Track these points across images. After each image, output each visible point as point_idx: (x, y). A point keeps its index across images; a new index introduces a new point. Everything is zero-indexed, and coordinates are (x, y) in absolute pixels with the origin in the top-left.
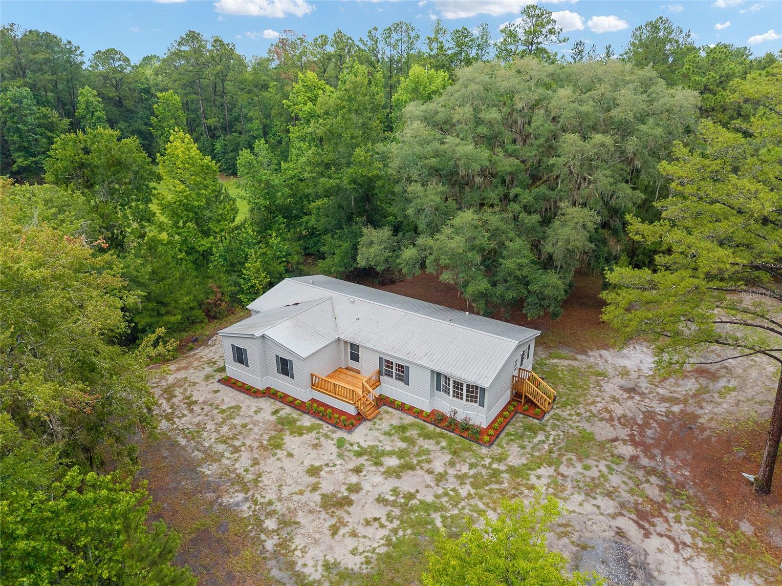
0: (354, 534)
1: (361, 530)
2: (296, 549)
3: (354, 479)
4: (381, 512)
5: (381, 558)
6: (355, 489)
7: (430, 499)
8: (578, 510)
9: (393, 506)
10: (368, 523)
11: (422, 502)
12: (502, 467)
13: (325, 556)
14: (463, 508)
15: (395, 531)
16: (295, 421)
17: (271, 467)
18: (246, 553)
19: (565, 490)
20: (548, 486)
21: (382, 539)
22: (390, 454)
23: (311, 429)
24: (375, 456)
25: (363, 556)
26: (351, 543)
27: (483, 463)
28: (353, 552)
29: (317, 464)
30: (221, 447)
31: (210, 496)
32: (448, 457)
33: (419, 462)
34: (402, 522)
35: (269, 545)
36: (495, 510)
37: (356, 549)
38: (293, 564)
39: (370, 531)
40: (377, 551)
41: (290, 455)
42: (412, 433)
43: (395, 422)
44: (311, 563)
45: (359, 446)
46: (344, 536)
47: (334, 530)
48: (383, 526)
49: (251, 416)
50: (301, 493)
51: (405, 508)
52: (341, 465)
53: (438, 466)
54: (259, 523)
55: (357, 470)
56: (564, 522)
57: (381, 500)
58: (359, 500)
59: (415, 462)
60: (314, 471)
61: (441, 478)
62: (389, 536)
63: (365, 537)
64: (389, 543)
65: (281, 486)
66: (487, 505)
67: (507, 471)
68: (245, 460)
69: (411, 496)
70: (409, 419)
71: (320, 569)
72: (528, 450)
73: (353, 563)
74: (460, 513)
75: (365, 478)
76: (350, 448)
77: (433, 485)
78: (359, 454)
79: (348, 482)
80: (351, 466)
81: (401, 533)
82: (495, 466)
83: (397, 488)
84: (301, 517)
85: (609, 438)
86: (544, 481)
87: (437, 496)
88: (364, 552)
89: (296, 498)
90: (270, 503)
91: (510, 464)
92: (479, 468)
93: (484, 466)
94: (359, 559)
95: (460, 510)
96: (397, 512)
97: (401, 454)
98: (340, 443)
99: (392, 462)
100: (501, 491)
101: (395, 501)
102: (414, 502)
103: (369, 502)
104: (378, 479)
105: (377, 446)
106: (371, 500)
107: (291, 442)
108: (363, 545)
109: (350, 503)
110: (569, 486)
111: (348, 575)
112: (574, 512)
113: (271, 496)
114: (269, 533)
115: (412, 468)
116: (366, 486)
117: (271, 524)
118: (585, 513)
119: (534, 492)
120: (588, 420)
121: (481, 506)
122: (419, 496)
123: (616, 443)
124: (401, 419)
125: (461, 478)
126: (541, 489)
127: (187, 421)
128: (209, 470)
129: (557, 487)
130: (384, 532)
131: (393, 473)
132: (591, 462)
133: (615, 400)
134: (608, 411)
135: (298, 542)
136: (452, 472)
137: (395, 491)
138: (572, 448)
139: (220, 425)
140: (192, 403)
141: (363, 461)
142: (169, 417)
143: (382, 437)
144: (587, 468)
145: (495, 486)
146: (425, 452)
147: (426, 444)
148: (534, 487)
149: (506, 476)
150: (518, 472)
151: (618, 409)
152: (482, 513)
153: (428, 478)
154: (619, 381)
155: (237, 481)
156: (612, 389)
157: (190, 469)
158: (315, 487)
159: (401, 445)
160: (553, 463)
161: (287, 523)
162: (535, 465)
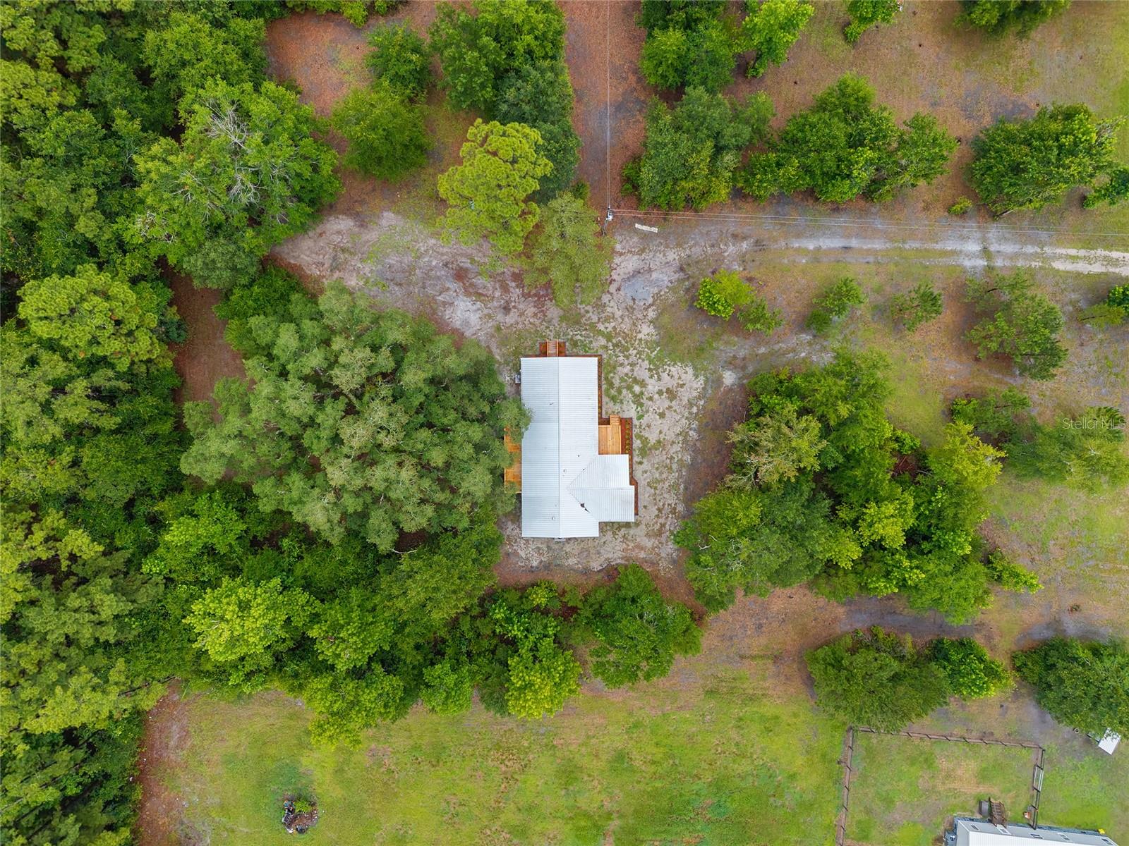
0: (680, 378)
1: (676, 376)
2: (698, 392)
3: (656, 396)
4: (665, 376)
5: (682, 361)
6: (660, 393)
7: (646, 362)
8: (616, 307)
9: (659, 373)
10: (672, 377)
11: (650, 364)
12: (610, 344)
13: (694, 381)
14: (642, 348)
15: (669, 365)
16: (640, 449)
17: (670, 436)
18: (710, 407)
19: (607, 316)
20: (609, 323)
21: (675, 367)
22: (633, 393)
23: (640, 437)
24: (638, 399)
26: (684, 376)
28: (686, 373)
29: (658, 417)
30: (675, 466)
31: (698, 444)
32: (620, 369)
33: (630, 378)
34: (664, 365)
35: (702, 403)
36: (636, 337)
38: (703, 388)
39: (675, 374)
40: (681, 366)
41: (661, 432)
42: (613, 392)
43: (611, 404)
45: (637, 408)
46: (682, 381)
47: (682, 386)
48: (670, 371)
49: (650, 473)
50: (675, 411)
51: (657, 368)
52: (652, 407)
53: (627, 369)
54: (697, 414)
55: (651, 399)
57: (659, 379)
58: (664, 388)
59: (630, 380)
60: (662, 415)
61: (632, 365)
62: (672, 366)
63: (678, 374)
64: (675, 364)
65: (677, 422)
66: (635, 341)
67: (612, 341)
68: (677, 448)
69: (650, 370)
70: (605, 399)
71: (699, 379)
73: (690, 370)
74: (646, 348)
75: (652, 393)
76: (640, 411)
77: (638, 366)
78: (641, 405)
79: (659, 398)
80: (650, 403)
81: (668, 363)
82: (611, 347)
83: (649, 378)
84: (685, 401)
85: (558, 309)
86: (607, 325)
87: (643, 360)
88: (684, 370)
89: (678, 411)
90: (687, 418)
91: (606, 342)
92: (617, 353)
94: (687, 369)
95: (644, 349)
96: (660, 370)
97: (629, 388)
98: (640, 418)
99: (637, 389)
100: (624, 339)
101: (656, 374)
102: (651, 367)
103: (663, 383)
104: (650, 387)
105: (632, 401)
106: (661, 383)
107: (653, 438)
108: (681, 371)
109: (668, 389)
111: (695, 368)
112: (618, 308)
113: (684, 421)
114: (698, 407)
115: (635, 378)
116: (657, 389)
117: (695, 410)
119: (616, 327)
121: (637, 342)
122: (648, 367)
123: (561, 305)
124: (608, 404)
125: (627, 357)
126: (613, 324)
127: (671, 499)
128: (688, 458)
129: (607, 320)
130: (672, 368)
131: (643, 384)
132: (582, 311)
133: (522, 314)
134: (535, 315)
135: (695, 394)
136: (626, 362)
137: (651, 377)
138: (578, 322)
139: (663, 481)
140: (660, 510)
141: (644, 401)
142: (674, 511)
143: (625, 403)
144: (587, 312)
145: (623, 342)
146: (622, 379)
147: (617, 382)
148: (614, 328)
149: (614, 341)
150: (609, 337)
151: (531, 310)
152: (641, 340)
153: (636, 369)
154: (500, 317)
155: (685, 441)
156: (510, 319)
157: (692, 467)
158: (671, 407)
159: (624, 391)
160: (593, 326)
161: (691, 404)
162: (600, 333)
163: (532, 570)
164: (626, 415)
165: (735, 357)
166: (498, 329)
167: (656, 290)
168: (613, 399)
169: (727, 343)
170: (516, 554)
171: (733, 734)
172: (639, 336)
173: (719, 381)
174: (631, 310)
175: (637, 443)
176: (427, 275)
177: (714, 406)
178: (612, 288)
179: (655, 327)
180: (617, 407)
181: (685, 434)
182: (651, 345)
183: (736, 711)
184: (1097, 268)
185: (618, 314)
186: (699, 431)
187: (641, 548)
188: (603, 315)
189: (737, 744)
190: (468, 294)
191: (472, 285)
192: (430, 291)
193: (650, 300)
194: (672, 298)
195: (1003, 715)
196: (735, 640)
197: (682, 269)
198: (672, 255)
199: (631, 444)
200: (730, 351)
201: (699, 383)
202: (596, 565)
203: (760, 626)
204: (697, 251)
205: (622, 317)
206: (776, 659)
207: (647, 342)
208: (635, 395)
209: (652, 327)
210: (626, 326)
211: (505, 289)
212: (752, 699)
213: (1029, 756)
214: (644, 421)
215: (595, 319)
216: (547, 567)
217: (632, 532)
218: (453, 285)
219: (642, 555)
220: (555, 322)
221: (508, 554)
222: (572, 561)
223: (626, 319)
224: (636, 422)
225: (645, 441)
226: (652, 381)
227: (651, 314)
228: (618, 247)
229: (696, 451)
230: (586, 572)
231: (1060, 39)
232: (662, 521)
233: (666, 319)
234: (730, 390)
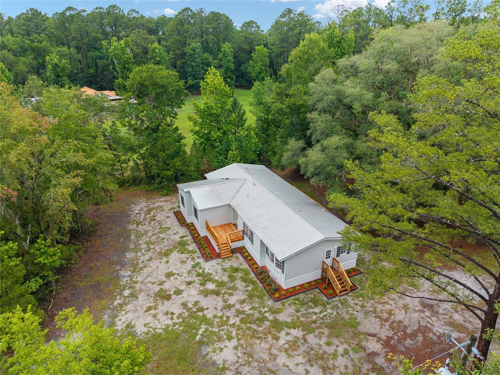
0: (155, 316)
1: (161, 316)
2: (124, 310)
3: (183, 287)
4: (178, 311)
6: (179, 292)
7: (209, 316)
8: (291, 367)
9: (187, 311)
10: (167, 314)
11: (204, 316)
13: (132, 320)
14: (223, 330)
15: (175, 324)
16: (187, 245)
17: (154, 263)
18: (104, 301)
19: (296, 350)
20: (288, 342)
21: (165, 325)
22: (215, 281)
23: (190, 252)
24: (206, 279)
25: (148, 329)
26: (149, 320)
27: (261, 309)
28: (146, 325)
29: (174, 272)
30: (144, 246)
31: (118, 268)
32: (243, 297)
33: (225, 293)
34: (183, 322)
35: (117, 302)
36: (239, 340)
37: (148, 324)
38: (116, 316)
39: (163, 318)
40: (156, 330)
41: (167, 262)
42: (239, 274)
43: (235, 265)
44: (123, 320)
45: (203, 271)
46: (150, 314)
47: (149, 309)
48: (172, 319)
49: (170, 235)
50: (153, 283)
51: (192, 315)
52: (185, 277)
53: (232, 300)
54: (123, 290)
55: (189, 283)
56: (274, 369)
57: (184, 305)
58: (174, 299)
59: (223, 292)
60: (169, 275)
61: (229, 307)
62: (170, 325)
63: (158, 320)
65: (149, 276)
66: (237, 335)
67: (270, 321)
69: (202, 310)
70: (245, 266)
71: (125, 325)
72: (299, 314)
73: (140, 330)
74: (218, 332)
75: (189, 289)
76: (198, 270)
77: (219, 309)
78: (199, 275)
79: (178, 288)
80: (188, 280)
81: (177, 327)
82: (267, 315)
83: (199, 302)
84: (141, 296)
85: (370, 332)
86: (289, 338)
87: (215, 317)
88: (151, 327)
89: (149, 285)
90: (136, 282)
91: (278, 318)
92: (256, 311)
93: (260, 312)
94: (145, 330)
95: (220, 330)
96: (186, 314)
98: (196, 265)
99: (211, 286)
100: (255, 331)
101: (190, 309)
102: (201, 314)
103: (178, 303)
104: (194, 292)
105: (212, 274)
106: (180, 302)
108: (154, 323)
109: (169, 299)
110: (302, 350)
112: (287, 366)
113: (140, 279)
114: (122, 296)
115: (218, 295)
116: (185, 294)
117: (126, 293)
118: (294, 371)
119: (274, 341)
120: (367, 313)
121: (234, 334)
122: (205, 312)
123: (371, 338)
124: (241, 264)
125: (239, 312)
126: (281, 342)
127: (143, 228)
128: (129, 255)
129: (293, 345)
130: (170, 322)
131: (205, 293)
132: (336, 341)
133: (406, 308)
134: (390, 313)
135: (129, 307)
136: (238, 306)
137: (196, 303)
138: (332, 326)
139: (154, 235)
140: (153, 220)
141: (197, 279)
142: (138, 223)
143: (220, 271)
144: (328, 344)
145: (254, 327)
146: (235, 288)
147: (239, 284)
148: (277, 339)
149: (267, 323)
150: (277, 325)
151: (400, 315)
152: (230, 338)
153: (221, 304)
155: (135, 265)
157: (123, 252)
158: (162, 283)
159: (226, 279)
160: (308, 330)
161: (133, 295)
162: (294, 325)
164: (214, 262)
168: (235, 270)
172: (234, 342)
175: (192, 247)
179: (214, 363)
180: (227, 265)
181: (137, 270)
182: (210, 339)
185: (282, 359)
186: (118, 277)
188: (303, 348)
199: (199, 245)
205: (274, 358)
207: (220, 339)
208: (211, 280)
209: (220, 362)
210: (261, 347)
214: (190, 264)
219: (162, 199)
220: (360, 316)
223: (266, 357)
224: (200, 260)
225: (183, 252)
226: (194, 299)
229: (120, 263)
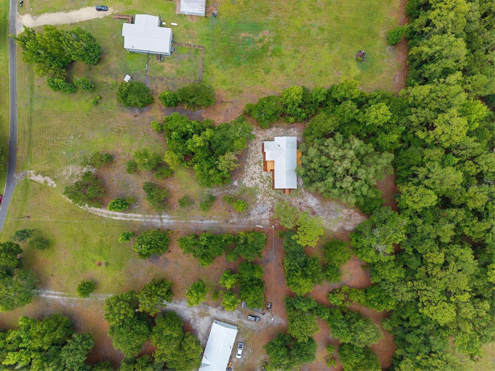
0: (250, 183)
4: (254, 184)
5: (249, 188)
6: (255, 179)
10: (252, 184)
14: (261, 192)
16: (262, 162)
17: (252, 166)
23: (261, 166)
24: (262, 177)
30: (251, 158)
31: (244, 164)
32: (267, 186)
35: (243, 176)
38: (243, 180)
41: (255, 167)
42: (269, 179)
43: (270, 176)
47: (249, 181)
49: (259, 156)
50: (251, 174)
51: (256, 186)
52: (258, 175)
53: (265, 186)
55: (258, 177)
57: (256, 183)
60: (255, 172)
65: (251, 170)
66: (263, 194)
68: (251, 163)
70: (271, 177)
72: (275, 194)
73: (247, 185)
78: (261, 175)
79: (256, 177)
81: (253, 188)
84: (248, 176)
87: (260, 188)
90: (248, 172)
91: (271, 193)
92: (268, 190)
98: (261, 172)
99: (262, 180)
104: (258, 180)
107: (258, 166)
108: (249, 185)
109: (253, 180)
110: (272, 202)
111: (245, 186)
115: (263, 183)
117: (245, 174)
122: (259, 186)
125: (265, 189)
127: (252, 148)
128: (247, 160)
129: (271, 200)
130: (252, 186)
131: (260, 181)
132: (278, 203)
133: (296, 202)
135: (245, 179)
138: (279, 199)
139: (255, 153)
140: (256, 145)
141: (260, 177)
142: (252, 145)
143: (266, 176)
144: (276, 202)
145: (266, 194)
146: (266, 183)
147: (268, 182)
148: (269, 198)
150: (270, 195)
151: (293, 203)
152: (261, 194)
153: (262, 186)
154: (302, 201)
155: (248, 165)
156: (299, 200)
157: (246, 157)
159: (266, 179)
160: (275, 198)
161: (247, 176)
162: (273, 196)
163: (293, 127)
164: (265, 172)
165: (234, 189)
166: (303, 198)
167: (257, 208)
168: (269, 177)
169: (236, 193)
170: (298, 132)
171: (234, 80)
173: (239, 182)
174: (264, 203)
175: (262, 164)
176: (323, 213)
177: (240, 175)
178: (269, 209)
179: (257, 198)
180: (268, 175)
181: (248, 167)
182: (258, 193)
183: (234, 86)
184: (129, 215)
185: (268, 202)
186: (244, 168)
187: (261, 134)
189: (233, 77)
190: (312, 208)
191: (311, 210)
192: (323, 209)
193: (258, 206)
194: (252, 206)
195: (156, 85)
196: (234, 107)
197: (249, 214)
198: (252, 218)
199: (264, 164)
200: (235, 191)
201: (244, 182)
202: (274, 129)
203: (227, 111)
204: (245, 220)
205: (266, 201)
206: (222, 102)
208: (263, 178)
210: (265, 198)
211: (301, 209)
212: (229, 90)
213: (149, 74)
214: (260, 171)
215: (274, 200)
216: (289, 128)
217: (264, 138)
218: (316, 210)
219: (261, 132)
220: (286, 200)
221: (300, 132)
222: (281, 130)
224: (263, 170)
225: (260, 165)
226: (258, 182)
227: (258, 202)
228: (268, 221)
229: (245, 162)
230: (277, 127)
231: (140, 281)
232: (255, 142)
233: (254, 200)
234: (235, 180)
